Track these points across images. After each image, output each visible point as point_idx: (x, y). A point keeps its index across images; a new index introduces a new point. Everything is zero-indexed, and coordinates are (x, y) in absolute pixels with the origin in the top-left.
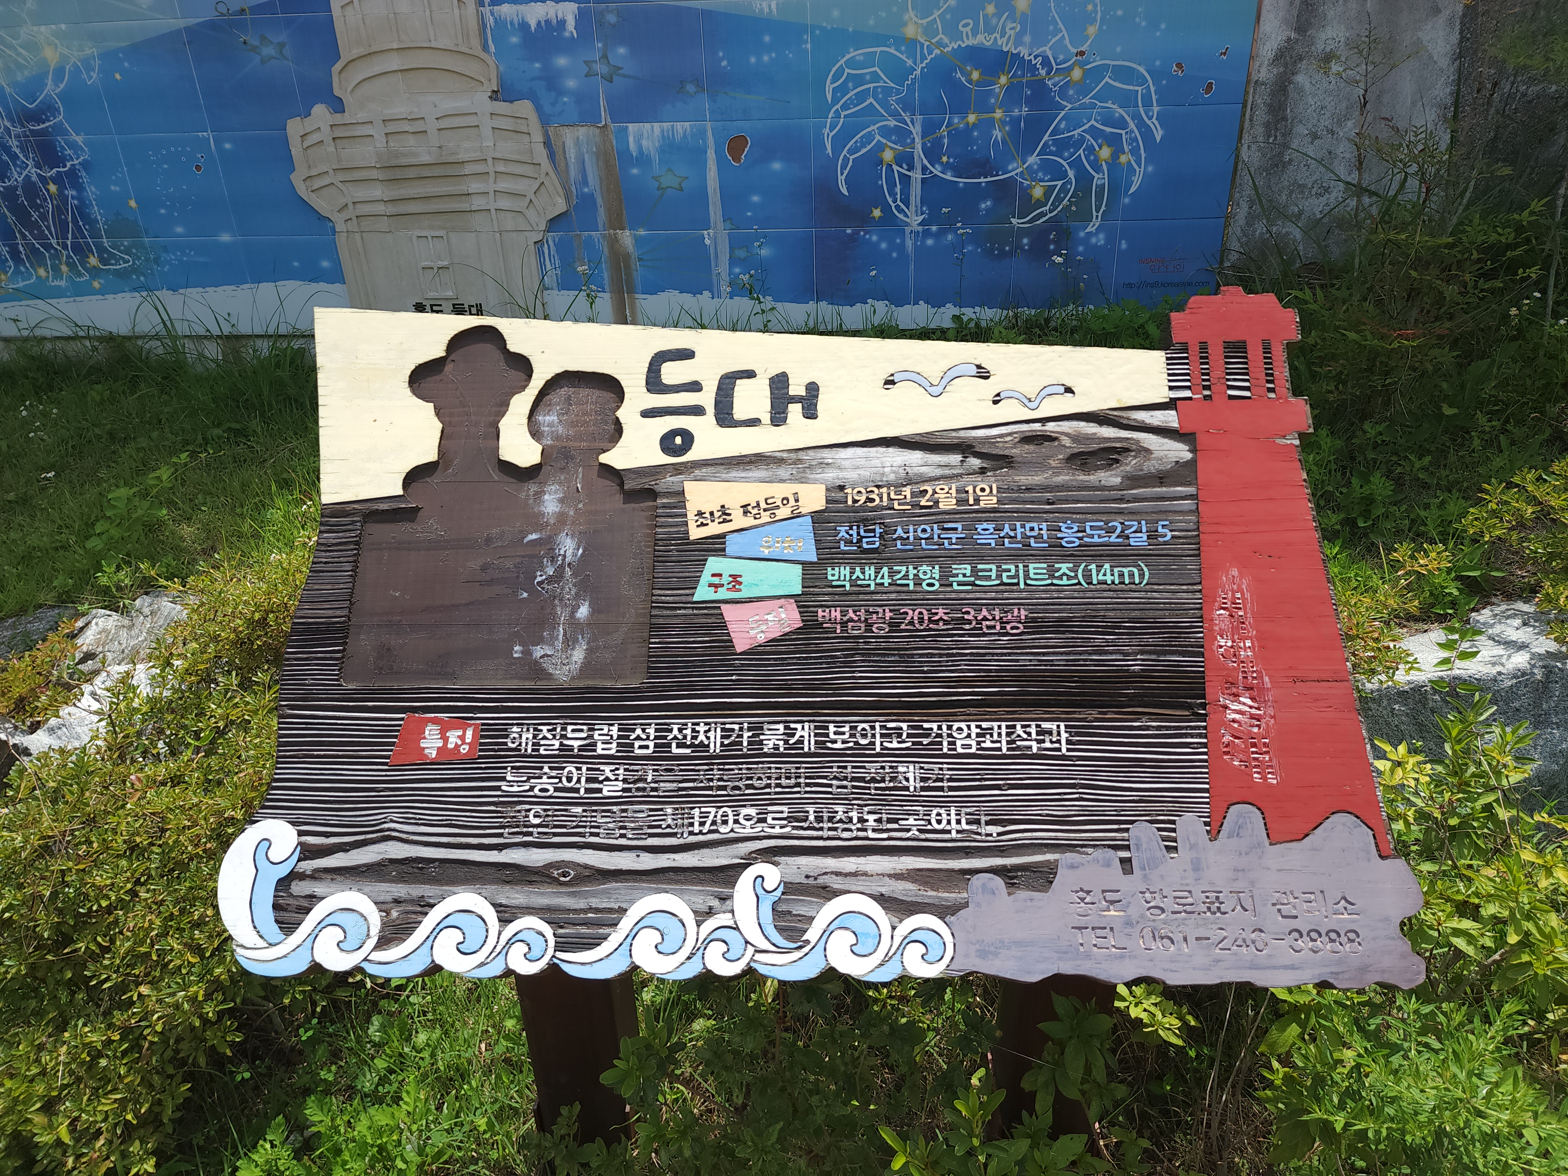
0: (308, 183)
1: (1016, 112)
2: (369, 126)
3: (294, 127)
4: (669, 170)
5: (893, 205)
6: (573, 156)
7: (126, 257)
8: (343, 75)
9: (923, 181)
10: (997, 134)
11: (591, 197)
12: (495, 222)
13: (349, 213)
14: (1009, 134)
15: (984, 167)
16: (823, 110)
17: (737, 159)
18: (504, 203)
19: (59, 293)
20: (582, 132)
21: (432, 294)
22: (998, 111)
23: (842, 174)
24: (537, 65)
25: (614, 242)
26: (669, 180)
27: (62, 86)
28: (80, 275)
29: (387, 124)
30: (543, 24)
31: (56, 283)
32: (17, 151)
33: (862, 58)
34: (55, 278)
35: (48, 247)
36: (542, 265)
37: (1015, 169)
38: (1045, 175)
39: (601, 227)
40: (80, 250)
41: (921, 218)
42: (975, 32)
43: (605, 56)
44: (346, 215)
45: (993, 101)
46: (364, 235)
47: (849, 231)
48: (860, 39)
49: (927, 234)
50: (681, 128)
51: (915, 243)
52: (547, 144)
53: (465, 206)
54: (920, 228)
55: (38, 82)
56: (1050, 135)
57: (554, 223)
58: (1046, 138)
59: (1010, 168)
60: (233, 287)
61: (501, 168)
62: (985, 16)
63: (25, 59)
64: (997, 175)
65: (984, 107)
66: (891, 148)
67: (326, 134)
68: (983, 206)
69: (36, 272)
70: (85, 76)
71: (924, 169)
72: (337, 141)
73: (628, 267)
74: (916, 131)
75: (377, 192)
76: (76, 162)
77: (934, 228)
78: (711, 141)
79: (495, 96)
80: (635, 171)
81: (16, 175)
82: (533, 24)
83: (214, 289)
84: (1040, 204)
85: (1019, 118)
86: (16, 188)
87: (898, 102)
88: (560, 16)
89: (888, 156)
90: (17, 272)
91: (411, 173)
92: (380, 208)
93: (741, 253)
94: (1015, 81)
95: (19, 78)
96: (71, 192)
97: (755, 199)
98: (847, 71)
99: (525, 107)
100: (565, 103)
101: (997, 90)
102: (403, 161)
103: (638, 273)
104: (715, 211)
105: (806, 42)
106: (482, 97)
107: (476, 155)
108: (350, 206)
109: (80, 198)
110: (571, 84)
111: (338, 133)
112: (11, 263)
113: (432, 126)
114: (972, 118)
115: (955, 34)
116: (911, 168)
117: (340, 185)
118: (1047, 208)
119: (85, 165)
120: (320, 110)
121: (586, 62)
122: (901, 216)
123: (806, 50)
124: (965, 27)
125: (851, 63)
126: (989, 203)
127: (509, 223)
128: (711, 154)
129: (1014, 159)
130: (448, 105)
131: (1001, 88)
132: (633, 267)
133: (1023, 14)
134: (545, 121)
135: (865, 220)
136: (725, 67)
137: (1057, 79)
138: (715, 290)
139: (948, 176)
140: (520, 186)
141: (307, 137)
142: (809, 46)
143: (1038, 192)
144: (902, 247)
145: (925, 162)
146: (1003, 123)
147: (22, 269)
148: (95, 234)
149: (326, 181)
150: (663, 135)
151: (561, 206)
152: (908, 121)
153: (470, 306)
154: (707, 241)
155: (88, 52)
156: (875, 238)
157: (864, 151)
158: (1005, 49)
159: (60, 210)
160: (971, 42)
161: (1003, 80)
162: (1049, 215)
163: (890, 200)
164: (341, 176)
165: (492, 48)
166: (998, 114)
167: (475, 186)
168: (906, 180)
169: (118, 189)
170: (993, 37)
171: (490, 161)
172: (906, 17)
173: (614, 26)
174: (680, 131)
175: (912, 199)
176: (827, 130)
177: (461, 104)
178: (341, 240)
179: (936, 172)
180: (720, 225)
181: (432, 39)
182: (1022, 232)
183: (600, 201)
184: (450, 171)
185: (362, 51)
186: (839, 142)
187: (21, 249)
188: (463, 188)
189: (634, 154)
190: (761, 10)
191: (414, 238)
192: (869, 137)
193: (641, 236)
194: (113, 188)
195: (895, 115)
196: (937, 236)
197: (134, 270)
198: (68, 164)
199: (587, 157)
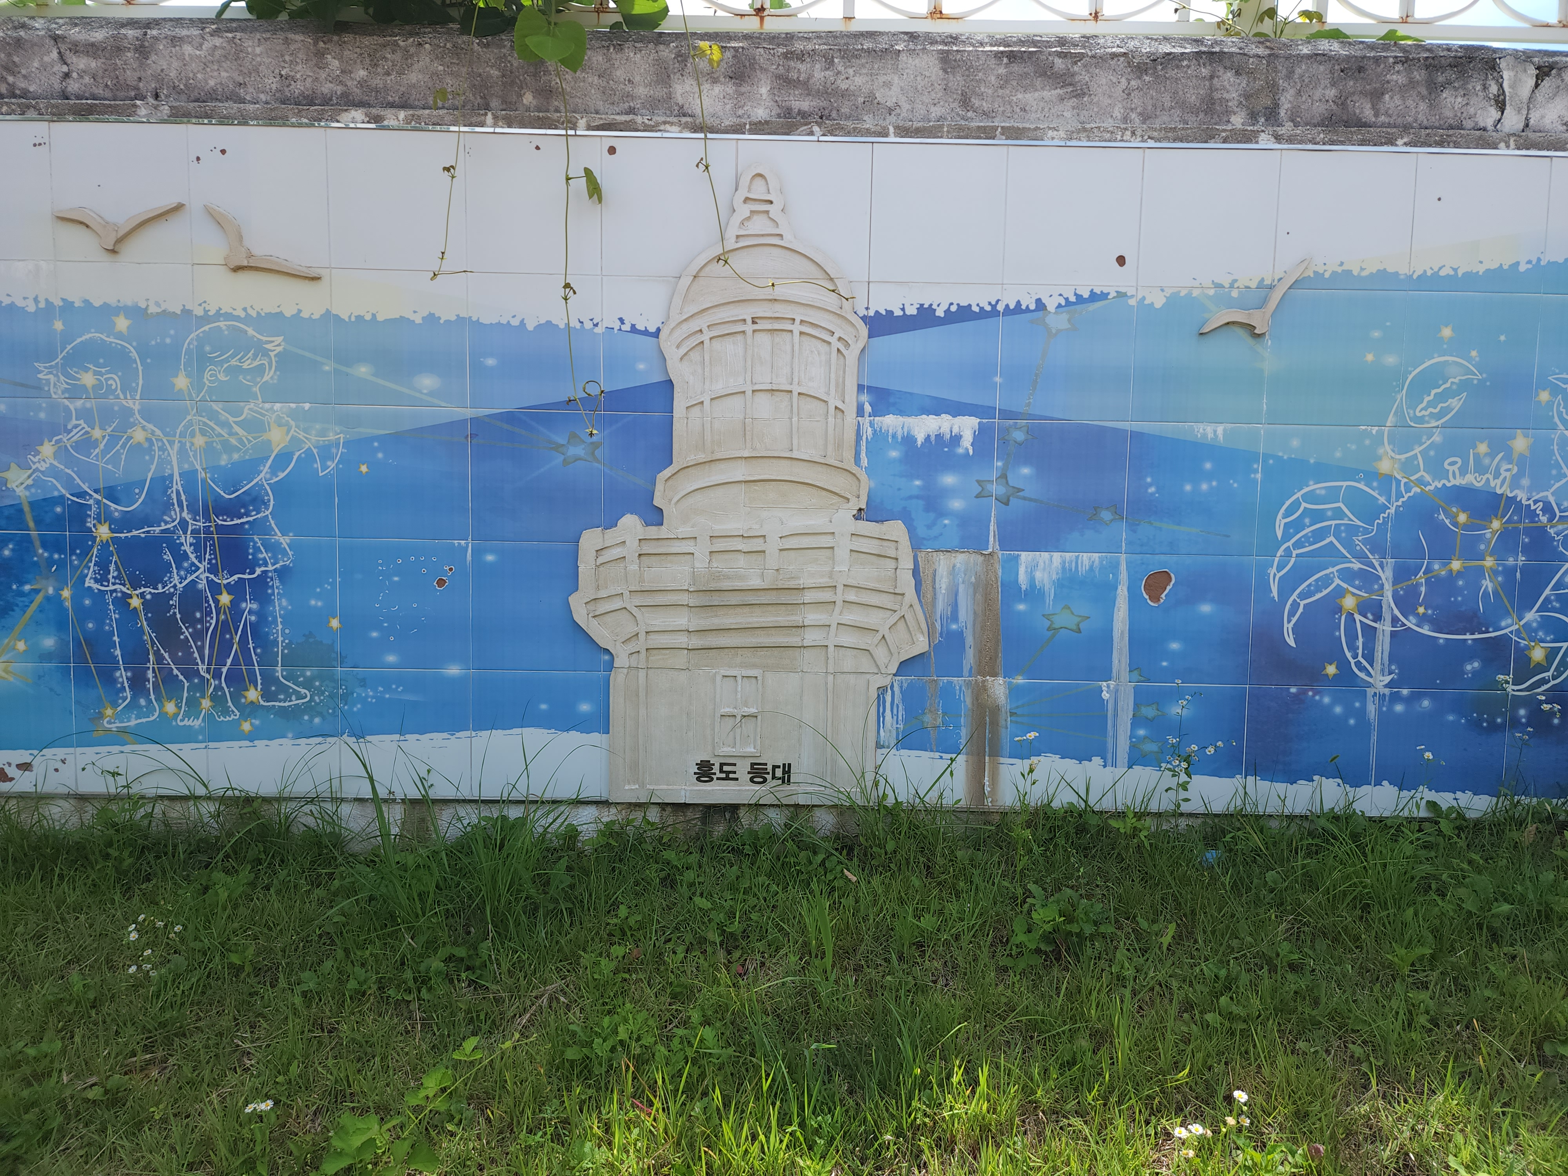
0: (591, 607)
1: (1511, 561)
2: (691, 543)
3: (590, 540)
4: (1067, 607)
5: (1352, 661)
6: (944, 586)
7: (303, 691)
8: (670, 482)
9: (1393, 634)
10: (1488, 584)
11: (959, 636)
12: (831, 661)
13: (641, 644)
14: (1502, 585)
15: (1472, 622)
16: (1270, 546)
17: (1155, 598)
18: (847, 639)
19: (187, 736)
20: (960, 559)
21: (727, 750)
22: (1488, 558)
23: (1289, 621)
24: (918, 483)
25: (980, 691)
26: (1064, 619)
27: (282, 475)
28: (226, 712)
29: (714, 540)
30: (933, 438)
31: (186, 722)
32: (189, 549)
33: (1323, 492)
34: (187, 715)
35: (194, 673)
36: (880, 716)
37: (1509, 626)
38: (1547, 634)
39: (966, 672)
40: (237, 680)
41: (1388, 679)
42: (1463, 471)
43: (1003, 476)
44: (632, 647)
45: (1482, 547)
46: (650, 672)
47: (1293, 690)
48: (1322, 472)
49: (1395, 698)
50: (1088, 559)
51: (1380, 708)
52: (916, 572)
53: (794, 640)
54: (1387, 691)
55: (251, 467)
56: (1553, 589)
57: (905, 666)
58: (1547, 592)
59: (1503, 624)
60: (445, 735)
61: (852, 597)
62: (1477, 456)
63: (240, 440)
64: (1487, 632)
65: (1471, 552)
66: (1354, 594)
67: (633, 547)
68: (1469, 667)
69: (161, 706)
70: (318, 465)
71: (1395, 620)
72: (642, 558)
73: (994, 723)
74: (1386, 576)
75: (682, 620)
76: (270, 568)
77: (1405, 692)
78: (1124, 576)
79: (859, 515)
80: (1021, 607)
81: (176, 580)
82: (920, 438)
83: (417, 736)
84: (1541, 668)
85: (1514, 569)
86: (171, 595)
87: (1365, 542)
88: (955, 430)
89: (1349, 603)
90: (133, 705)
91: (734, 599)
92: (682, 640)
93: (1149, 712)
94: (1510, 526)
95: (224, 461)
96: (249, 605)
97: (1175, 646)
98: (1304, 505)
99: (896, 529)
100: (945, 526)
101: (1488, 536)
102: (726, 585)
103: (1007, 732)
104: (1120, 659)
105: (1256, 471)
106: (846, 514)
107: (824, 581)
108: (642, 636)
109: (261, 615)
110: (956, 504)
111: (647, 548)
112: (128, 693)
113: (772, 546)
114: (1456, 565)
115: (1439, 472)
116: (1378, 618)
117: (635, 611)
118: (1550, 674)
119: (282, 573)
120: (630, 522)
121: (978, 481)
122: (1362, 675)
123: (1255, 481)
124: (1451, 465)
125: (1310, 497)
126: (1476, 664)
127: (849, 662)
128: (1122, 592)
129: (1508, 614)
130: (798, 522)
131: (1494, 533)
132: (1002, 722)
133: (1521, 455)
134: (916, 545)
135: (1315, 677)
136: (1152, 494)
137: (1560, 527)
138: (1109, 756)
139: (1425, 631)
140: (872, 619)
141: (603, 552)
142: (1259, 476)
143: (1538, 654)
144: (1362, 713)
145: (1397, 612)
146: (1494, 572)
147: (143, 702)
148: (268, 660)
149: (617, 604)
150: (1064, 568)
151: (921, 644)
152: (1377, 564)
153: (775, 767)
154: (1105, 695)
155: (332, 437)
156: (1327, 700)
157: (1318, 596)
158: (1499, 492)
159: (224, 627)
160: (1459, 481)
161: (1496, 524)
162: (1552, 683)
163: (1349, 655)
164: (638, 600)
165: (865, 462)
166: (1489, 562)
167: (812, 617)
168: (1370, 633)
169: (319, 604)
170: (1485, 478)
171: (840, 588)
172: (1381, 451)
173: (1020, 444)
174: (1086, 563)
175: (1378, 655)
176: (1274, 570)
177: (817, 521)
178: (618, 679)
179: (1409, 624)
180: (1125, 675)
181: (795, 447)
182: (1518, 702)
183: (969, 640)
184: (785, 598)
185: (701, 457)
186: (1288, 584)
187: (150, 674)
188: (797, 619)
189: (1024, 587)
190: (1205, 435)
191: (719, 678)
192: (1327, 581)
193: (1018, 686)
194: (313, 602)
195: (1361, 557)
196: (1408, 701)
197: (308, 708)
198: (258, 571)
199: (961, 588)
